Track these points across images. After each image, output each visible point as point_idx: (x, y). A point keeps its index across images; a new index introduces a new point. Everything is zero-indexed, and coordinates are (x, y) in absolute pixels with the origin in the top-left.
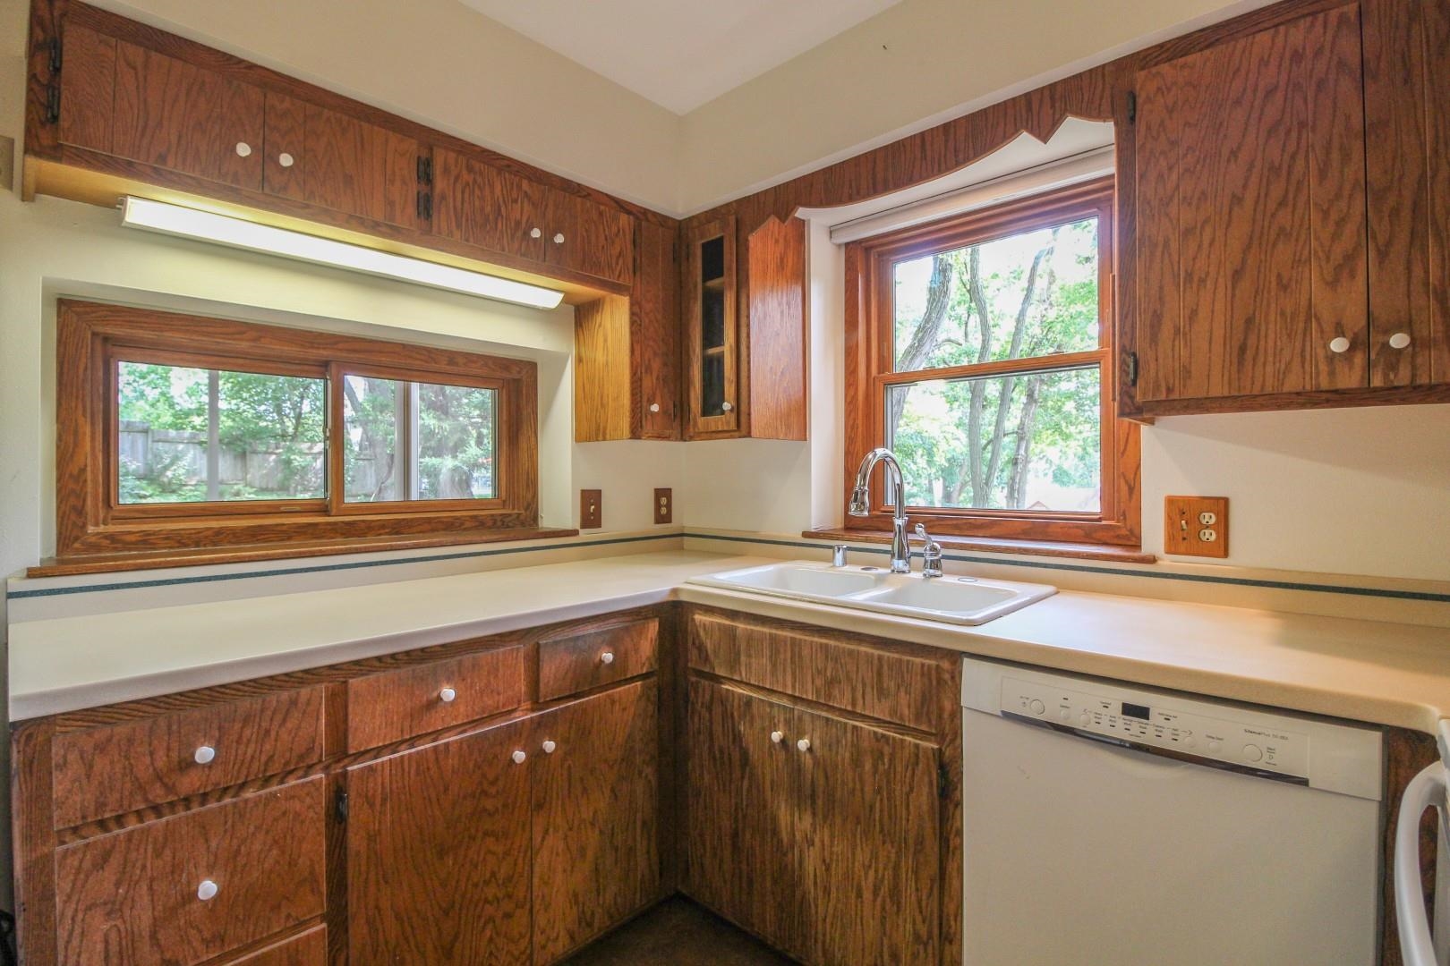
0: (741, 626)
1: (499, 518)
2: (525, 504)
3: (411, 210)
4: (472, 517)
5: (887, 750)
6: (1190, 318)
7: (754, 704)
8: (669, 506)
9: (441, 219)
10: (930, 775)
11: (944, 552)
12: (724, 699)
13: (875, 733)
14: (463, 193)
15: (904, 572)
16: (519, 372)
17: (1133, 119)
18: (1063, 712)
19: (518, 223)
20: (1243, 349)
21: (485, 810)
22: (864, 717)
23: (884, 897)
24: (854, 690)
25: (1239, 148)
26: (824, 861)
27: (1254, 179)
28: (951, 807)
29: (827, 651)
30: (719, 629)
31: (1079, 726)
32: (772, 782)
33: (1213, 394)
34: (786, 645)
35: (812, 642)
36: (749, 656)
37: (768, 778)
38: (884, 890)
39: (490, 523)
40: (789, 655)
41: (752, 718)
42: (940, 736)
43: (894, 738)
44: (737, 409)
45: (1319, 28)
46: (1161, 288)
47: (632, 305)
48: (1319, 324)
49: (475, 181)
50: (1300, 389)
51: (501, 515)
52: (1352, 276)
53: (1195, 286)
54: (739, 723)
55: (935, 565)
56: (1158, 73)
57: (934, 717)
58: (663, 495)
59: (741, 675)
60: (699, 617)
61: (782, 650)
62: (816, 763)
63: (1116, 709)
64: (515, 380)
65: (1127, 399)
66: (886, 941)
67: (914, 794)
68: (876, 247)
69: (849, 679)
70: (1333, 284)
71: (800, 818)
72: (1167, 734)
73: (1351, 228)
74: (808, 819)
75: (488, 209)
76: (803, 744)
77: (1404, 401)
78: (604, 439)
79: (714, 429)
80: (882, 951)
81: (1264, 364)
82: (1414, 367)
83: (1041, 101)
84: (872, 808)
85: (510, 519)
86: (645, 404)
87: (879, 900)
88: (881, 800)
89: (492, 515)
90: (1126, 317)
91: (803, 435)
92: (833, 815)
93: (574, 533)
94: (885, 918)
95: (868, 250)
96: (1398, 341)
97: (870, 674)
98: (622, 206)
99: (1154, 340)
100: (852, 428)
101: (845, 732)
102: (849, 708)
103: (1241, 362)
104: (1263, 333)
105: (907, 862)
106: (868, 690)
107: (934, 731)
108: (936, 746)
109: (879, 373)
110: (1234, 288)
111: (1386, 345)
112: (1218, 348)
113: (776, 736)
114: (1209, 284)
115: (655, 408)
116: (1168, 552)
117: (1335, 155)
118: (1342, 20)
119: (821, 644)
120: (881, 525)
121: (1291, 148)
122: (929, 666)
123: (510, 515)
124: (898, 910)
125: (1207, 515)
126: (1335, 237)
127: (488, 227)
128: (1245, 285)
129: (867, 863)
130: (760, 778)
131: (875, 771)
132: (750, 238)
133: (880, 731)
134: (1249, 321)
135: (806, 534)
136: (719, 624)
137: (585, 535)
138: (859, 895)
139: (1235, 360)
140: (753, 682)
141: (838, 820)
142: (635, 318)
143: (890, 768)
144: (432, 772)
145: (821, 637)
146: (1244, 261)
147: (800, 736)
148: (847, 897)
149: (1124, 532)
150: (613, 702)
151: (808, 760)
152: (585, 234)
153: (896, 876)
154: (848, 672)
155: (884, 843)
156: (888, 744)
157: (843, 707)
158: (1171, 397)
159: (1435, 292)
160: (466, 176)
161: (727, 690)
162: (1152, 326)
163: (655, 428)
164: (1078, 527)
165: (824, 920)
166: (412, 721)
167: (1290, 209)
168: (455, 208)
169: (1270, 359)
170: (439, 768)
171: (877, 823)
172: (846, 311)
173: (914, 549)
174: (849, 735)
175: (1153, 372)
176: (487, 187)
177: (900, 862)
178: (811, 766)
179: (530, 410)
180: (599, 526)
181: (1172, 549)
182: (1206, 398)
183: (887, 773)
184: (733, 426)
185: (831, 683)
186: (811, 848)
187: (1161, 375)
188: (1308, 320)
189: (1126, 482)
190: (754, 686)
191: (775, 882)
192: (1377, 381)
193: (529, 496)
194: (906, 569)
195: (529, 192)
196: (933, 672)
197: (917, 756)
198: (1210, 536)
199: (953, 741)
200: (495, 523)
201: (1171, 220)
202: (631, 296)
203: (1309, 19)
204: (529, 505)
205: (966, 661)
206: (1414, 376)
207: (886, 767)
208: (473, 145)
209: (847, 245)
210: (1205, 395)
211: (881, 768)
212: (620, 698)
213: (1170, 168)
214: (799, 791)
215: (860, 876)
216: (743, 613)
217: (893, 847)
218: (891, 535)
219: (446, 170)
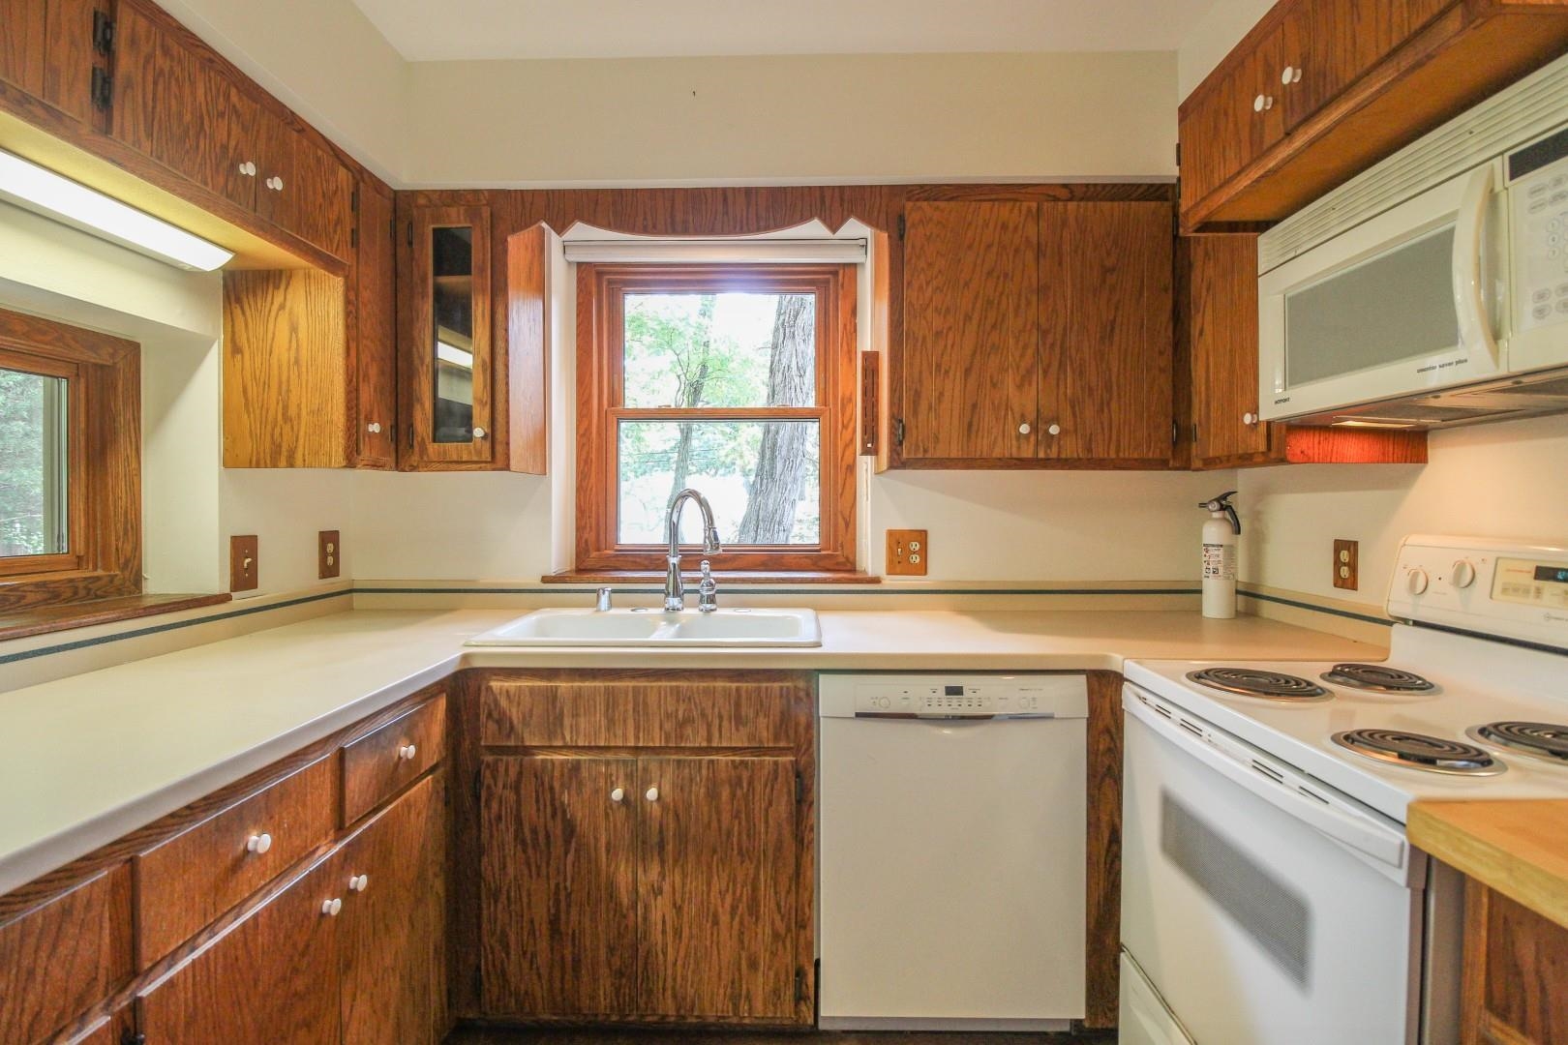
0: (563, 685)
1: (81, 585)
2: (122, 561)
3: (83, 89)
4: (37, 585)
5: (745, 775)
6: (939, 398)
7: (583, 766)
8: (336, 554)
9: (126, 113)
10: (789, 783)
11: (718, 587)
12: (540, 773)
13: (733, 761)
14: (155, 83)
15: (678, 610)
16: (112, 356)
17: (902, 237)
18: (905, 703)
19: (225, 148)
20: (970, 425)
21: (296, 994)
22: (719, 750)
23: (742, 915)
24: (709, 726)
25: (970, 280)
26: (675, 904)
27: (978, 305)
28: (805, 809)
29: (678, 692)
30: (531, 694)
31: (917, 712)
32: (608, 844)
33: (952, 456)
34: (627, 695)
35: (660, 687)
36: (576, 715)
37: (603, 841)
38: (742, 907)
39: (68, 594)
40: (630, 707)
41: (580, 784)
42: (796, 750)
43: (753, 762)
44: (491, 437)
45: (1016, 211)
46: (921, 372)
47: (348, 289)
48: (1013, 414)
49: (172, 72)
50: (1001, 456)
51: (86, 579)
52: (1030, 385)
53: (942, 376)
54: (563, 793)
55: (711, 600)
56: (920, 207)
57: (792, 733)
58: (329, 539)
59: (564, 738)
60: (495, 684)
61: (621, 701)
62: (664, 808)
63: (941, 692)
64: (102, 367)
65: (896, 457)
66: (744, 955)
67: (773, 808)
68: (609, 273)
69: (703, 715)
70: (1020, 387)
71: (645, 871)
72: (975, 703)
73: (1030, 352)
74: (655, 870)
75: (188, 117)
76: (652, 794)
77: (1053, 468)
78: (292, 466)
79: (455, 458)
80: (740, 964)
81: (983, 437)
82: (1059, 447)
83: (833, 197)
84: (729, 834)
85: (99, 584)
86: (362, 422)
87: (737, 919)
88: (740, 823)
89: (71, 580)
90: (895, 390)
91: (544, 471)
92: (686, 854)
93: (224, 598)
94: (743, 933)
95: (600, 274)
96: (1054, 430)
97: (727, 707)
98: (339, 156)
99: (915, 413)
100: (586, 462)
101: (700, 768)
102: (704, 744)
103: (969, 436)
104: (982, 415)
105: (766, 872)
106: (725, 723)
107: (792, 745)
108: (794, 759)
109: (609, 407)
110: (965, 380)
111: (1047, 432)
112: (956, 422)
113: (617, 794)
114: (951, 374)
115: (375, 428)
116: (889, 573)
117: (1023, 301)
118: (1029, 210)
119: (671, 688)
120: (618, 564)
121: (1000, 289)
122: (788, 688)
123: (98, 578)
124: (757, 920)
125: (914, 544)
126: (1022, 356)
127: (188, 145)
128: (972, 380)
129: (723, 889)
130: (592, 841)
131: (733, 795)
132: (509, 239)
133: (737, 758)
134: (974, 406)
135: (545, 579)
136: (532, 690)
137: (241, 600)
138: (716, 922)
139: (966, 433)
140: (581, 744)
141: (692, 858)
142: (350, 308)
143: (748, 790)
144: (240, 962)
145: (669, 681)
146: (972, 363)
147: (645, 785)
148: (701, 930)
149: (842, 560)
150: (409, 807)
151: (656, 809)
152: (301, 182)
153: (755, 889)
154: (703, 710)
155: (742, 862)
156: (746, 767)
157: (697, 745)
158: (927, 456)
159: (1070, 402)
160: (161, 61)
161: (542, 760)
162: (914, 402)
163: (373, 455)
164: (807, 557)
165: (675, 964)
166: (216, 895)
167: (998, 331)
168: (145, 104)
169: (986, 435)
170: (248, 952)
171: (735, 847)
172: (578, 335)
173: (687, 587)
174: (704, 772)
175: (915, 436)
176: (187, 84)
177: (759, 874)
178: (659, 814)
179: (129, 416)
180: (255, 586)
181: (891, 571)
182: (947, 459)
183: (746, 797)
184: (486, 455)
185: (681, 725)
186: (659, 897)
187: (920, 438)
188: (1007, 409)
189: (844, 518)
190: (583, 747)
191: (611, 950)
192: (1041, 455)
193: (128, 547)
194: (680, 606)
195: (238, 106)
196: (792, 692)
197: (776, 771)
198: (916, 559)
199: (807, 750)
200: (76, 593)
201: (927, 323)
202: (346, 278)
203: (1012, 203)
204: (127, 562)
205: (822, 677)
206: (1059, 452)
207: (745, 790)
208: (168, 15)
209: (579, 265)
210: (947, 456)
211: (739, 793)
212: (415, 801)
213: (928, 283)
214: (644, 842)
215: (716, 905)
216: (564, 669)
217: (751, 863)
218: (664, 574)
219: (133, 42)
